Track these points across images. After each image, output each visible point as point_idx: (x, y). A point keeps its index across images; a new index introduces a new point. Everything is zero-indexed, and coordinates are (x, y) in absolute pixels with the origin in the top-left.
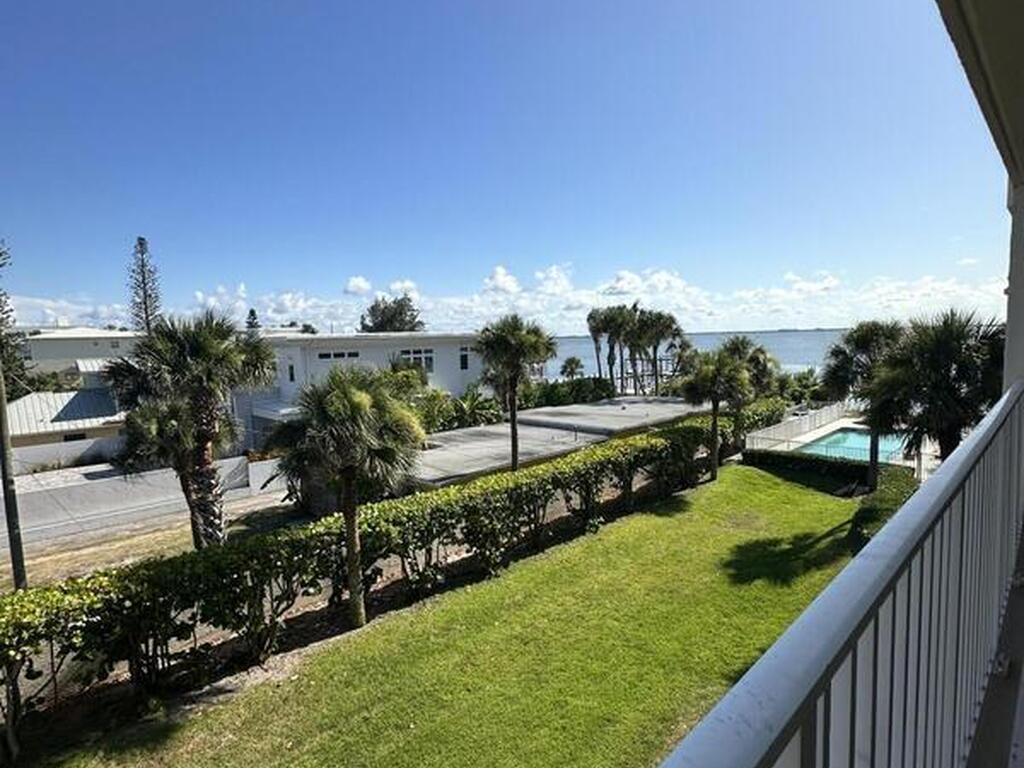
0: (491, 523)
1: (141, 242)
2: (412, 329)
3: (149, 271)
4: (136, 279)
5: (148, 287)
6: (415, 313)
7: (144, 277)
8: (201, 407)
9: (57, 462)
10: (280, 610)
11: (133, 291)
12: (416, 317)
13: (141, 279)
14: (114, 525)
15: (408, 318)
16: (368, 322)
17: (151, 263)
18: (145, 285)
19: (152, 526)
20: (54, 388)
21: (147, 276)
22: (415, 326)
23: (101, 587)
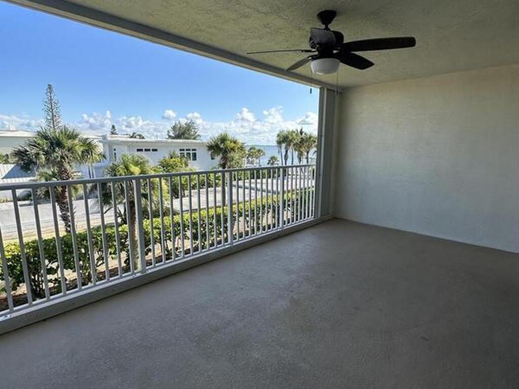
0: (204, 230)
1: (50, 87)
2: (194, 139)
3: (55, 103)
4: (47, 106)
5: (54, 111)
6: (196, 130)
7: (51, 105)
8: (63, 171)
9: (5, 199)
10: (98, 264)
11: (47, 113)
12: (196, 133)
13: (50, 107)
14: (31, 229)
15: (192, 133)
16: (172, 134)
17: (55, 99)
18: (52, 110)
19: (50, 230)
20: (4, 162)
21: (53, 105)
22: (196, 137)
23: (11, 249)
